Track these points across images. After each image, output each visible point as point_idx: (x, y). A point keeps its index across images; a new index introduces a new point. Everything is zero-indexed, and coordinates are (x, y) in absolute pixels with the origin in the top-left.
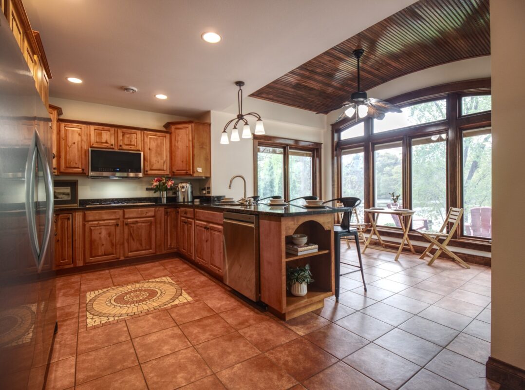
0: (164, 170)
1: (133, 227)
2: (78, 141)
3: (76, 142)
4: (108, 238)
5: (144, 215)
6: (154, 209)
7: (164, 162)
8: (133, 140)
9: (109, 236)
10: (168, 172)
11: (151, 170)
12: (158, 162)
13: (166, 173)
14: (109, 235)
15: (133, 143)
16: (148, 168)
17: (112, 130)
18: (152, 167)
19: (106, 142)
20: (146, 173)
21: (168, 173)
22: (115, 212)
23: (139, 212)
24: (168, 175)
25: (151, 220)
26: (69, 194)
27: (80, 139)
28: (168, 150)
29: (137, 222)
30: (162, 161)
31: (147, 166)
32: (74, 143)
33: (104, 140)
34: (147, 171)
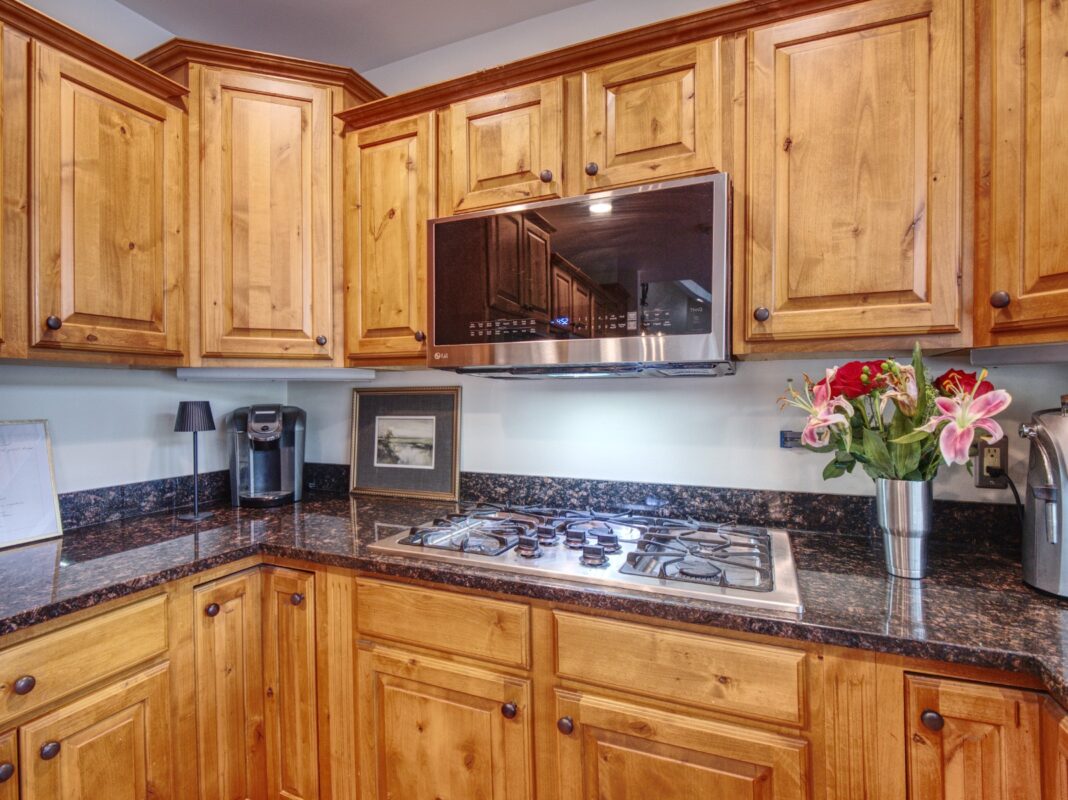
0: (905, 294)
1: (620, 759)
2: (406, 201)
3: (397, 205)
4: (464, 774)
5: (702, 693)
6: (792, 658)
7: (911, 227)
8: (668, 117)
9: (469, 763)
10: (945, 309)
11: (796, 302)
12: (857, 232)
13: (926, 321)
14: (470, 754)
15: (667, 136)
16: (769, 293)
17: (550, 90)
18: (805, 276)
19: (522, 174)
20: (754, 328)
21: (948, 318)
22: (500, 620)
23: (664, 659)
24: (951, 331)
25: (766, 750)
26: (428, 447)
27: (413, 188)
28: (951, 113)
29: (641, 734)
30: (897, 220)
31: (767, 276)
32: (392, 213)
33: (509, 166)
34: (761, 317)
